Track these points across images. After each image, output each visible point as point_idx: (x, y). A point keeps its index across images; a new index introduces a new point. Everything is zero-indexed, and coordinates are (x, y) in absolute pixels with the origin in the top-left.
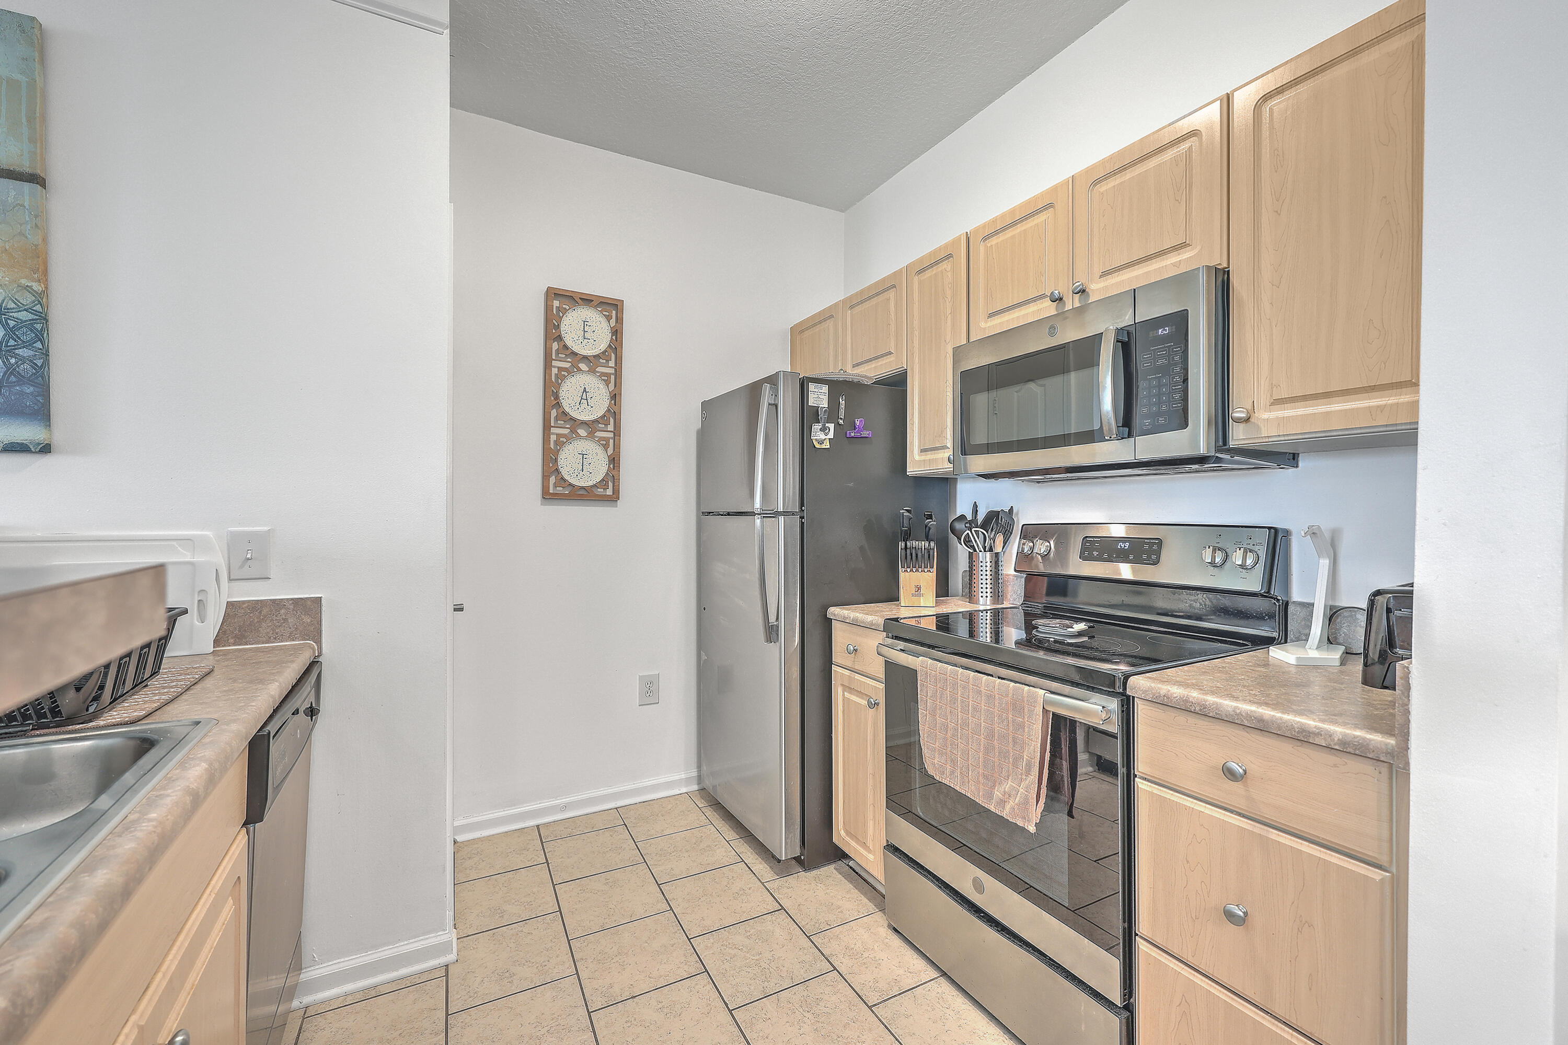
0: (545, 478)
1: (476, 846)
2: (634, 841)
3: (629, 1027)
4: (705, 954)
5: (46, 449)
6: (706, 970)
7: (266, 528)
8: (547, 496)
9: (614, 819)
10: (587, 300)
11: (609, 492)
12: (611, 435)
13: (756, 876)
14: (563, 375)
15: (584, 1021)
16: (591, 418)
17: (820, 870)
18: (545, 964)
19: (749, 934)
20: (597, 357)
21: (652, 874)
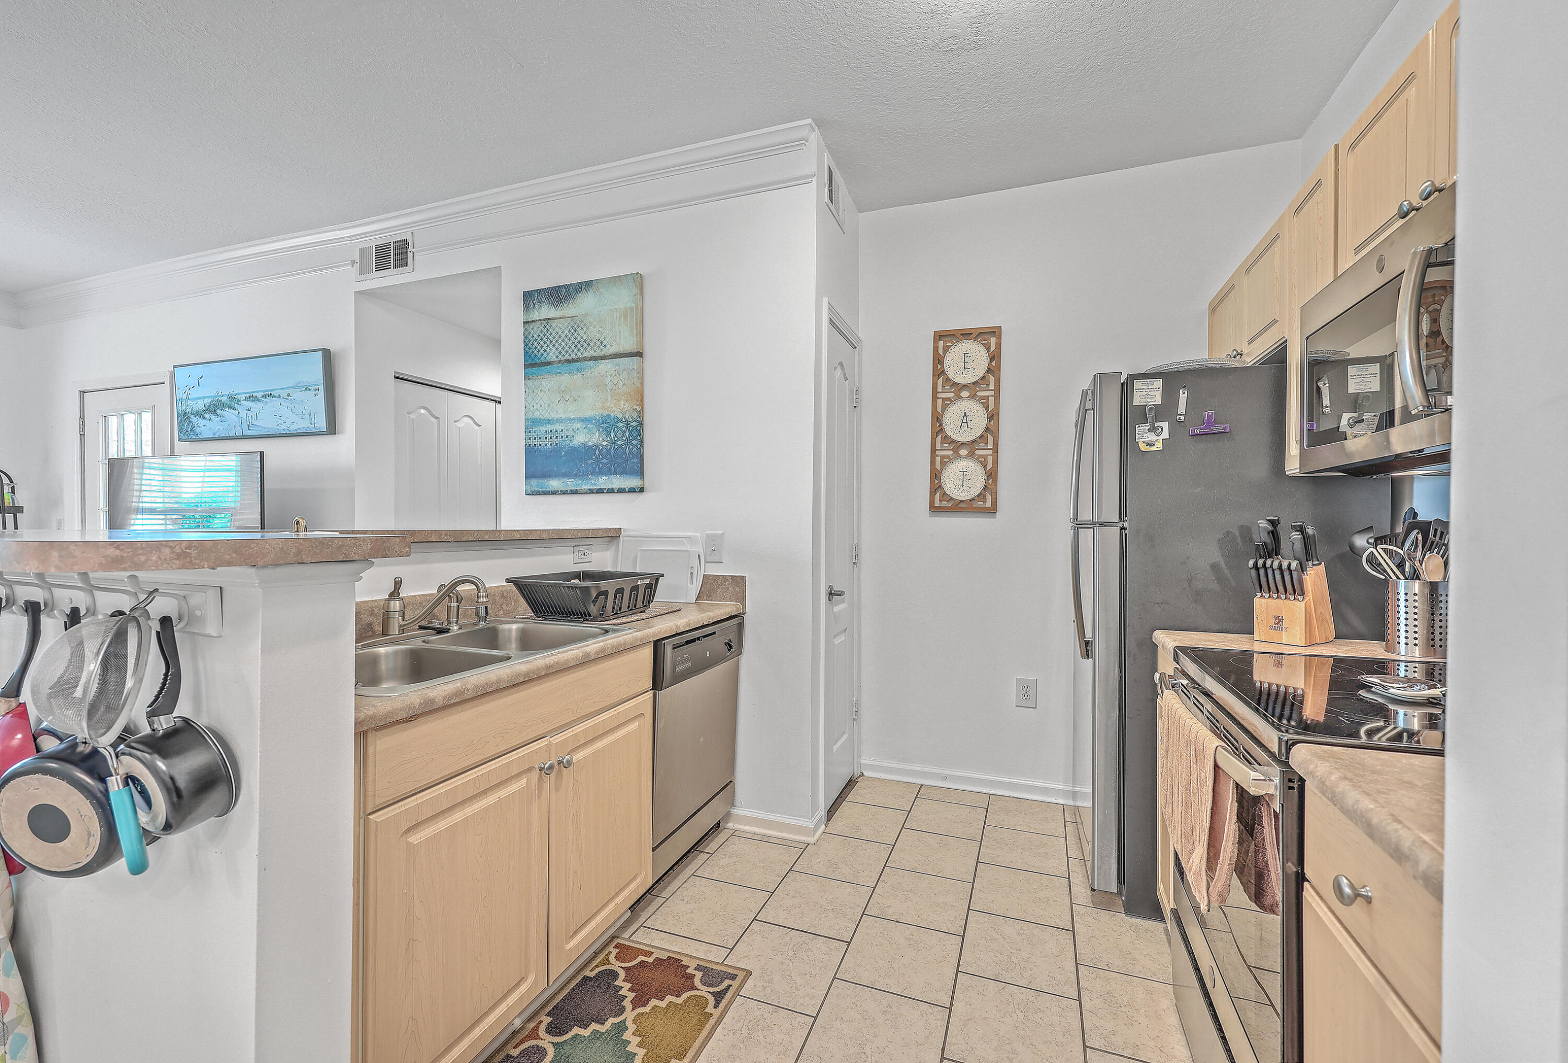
0: (933, 493)
1: (874, 783)
2: (985, 823)
3: (880, 936)
4: (972, 925)
5: (642, 490)
6: (964, 935)
7: (721, 532)
8: (935, 510)
9: (981, 802)
10: (966, 335)
11: (988, 504)
12: (991, 452)
13: (1071, 895)
14: (947, 403)
15: (856, 916)
16: (971, 438)
17: (1145, 921)
18: (860, 871)
19: (1022, 932)
20: (975, 383)
21: (979, 852)
